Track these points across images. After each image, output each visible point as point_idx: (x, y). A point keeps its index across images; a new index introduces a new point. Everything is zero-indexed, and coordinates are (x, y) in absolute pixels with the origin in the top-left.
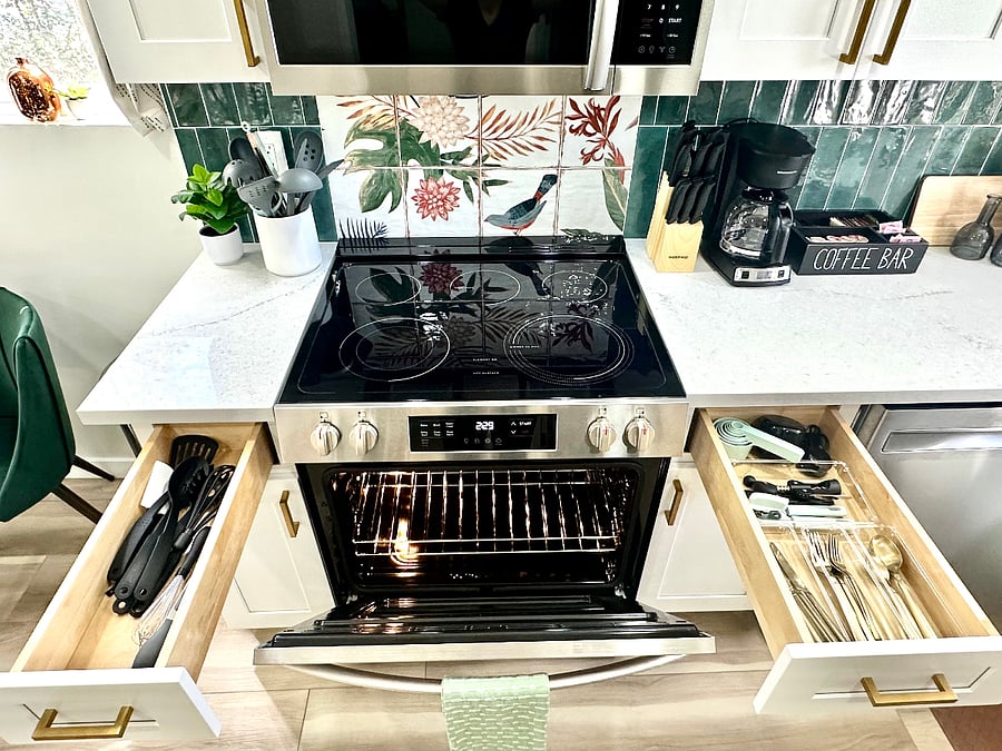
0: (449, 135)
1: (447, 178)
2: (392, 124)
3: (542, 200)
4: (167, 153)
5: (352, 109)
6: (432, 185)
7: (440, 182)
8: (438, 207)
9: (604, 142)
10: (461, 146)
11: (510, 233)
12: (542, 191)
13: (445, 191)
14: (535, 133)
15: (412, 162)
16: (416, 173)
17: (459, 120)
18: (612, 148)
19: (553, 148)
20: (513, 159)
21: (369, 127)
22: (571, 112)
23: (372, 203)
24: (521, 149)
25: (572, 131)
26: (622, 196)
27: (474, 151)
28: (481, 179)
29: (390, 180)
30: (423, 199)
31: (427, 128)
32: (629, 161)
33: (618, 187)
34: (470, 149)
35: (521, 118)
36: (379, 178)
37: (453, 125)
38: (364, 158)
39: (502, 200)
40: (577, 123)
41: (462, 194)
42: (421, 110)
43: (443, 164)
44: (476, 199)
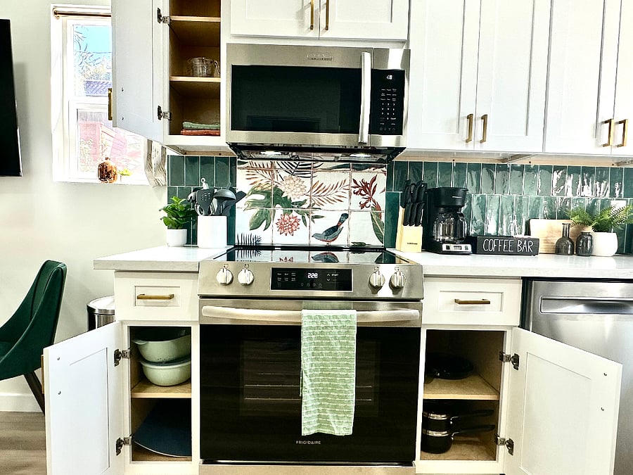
0: (297, 194)
1: (294, 214)
2: (270, 188)
3: (341, 227)
4: (160, 199)
5: (252, 181)
6: (286, 217)
7: (291, 216)
8: (289, 228)
9: (370, 199)
10: (302, 199)
11: (325, 243)
12: (341, 222)
13: (293, 220)
14: (337, 194)
15: (278, 206)
16: (279, 211)
17: (301, 187)
18: (374, 201)
19: (346, 201)
20: (327, 206)
21: (259, 189)
22: (354, 185)
23: (255, 225)
24: (331, 201)
25: (354, 193)
26: (382, 225)
27: (308, 202)
28: (311, 215)
29: (266, 214)
30: (281, 224)
31: (286, 190)
32: (383, 207)
33: (379, 220)
34: (306, 200)
35: (331, 187)
36: (261, 213)
37: (299, 189)
38: (255, 203)
39: (321, 226)
40: (357, 190)
41: (301, 222)
42: (284, 182)
43: (293, 207)
44: (308, 225)
